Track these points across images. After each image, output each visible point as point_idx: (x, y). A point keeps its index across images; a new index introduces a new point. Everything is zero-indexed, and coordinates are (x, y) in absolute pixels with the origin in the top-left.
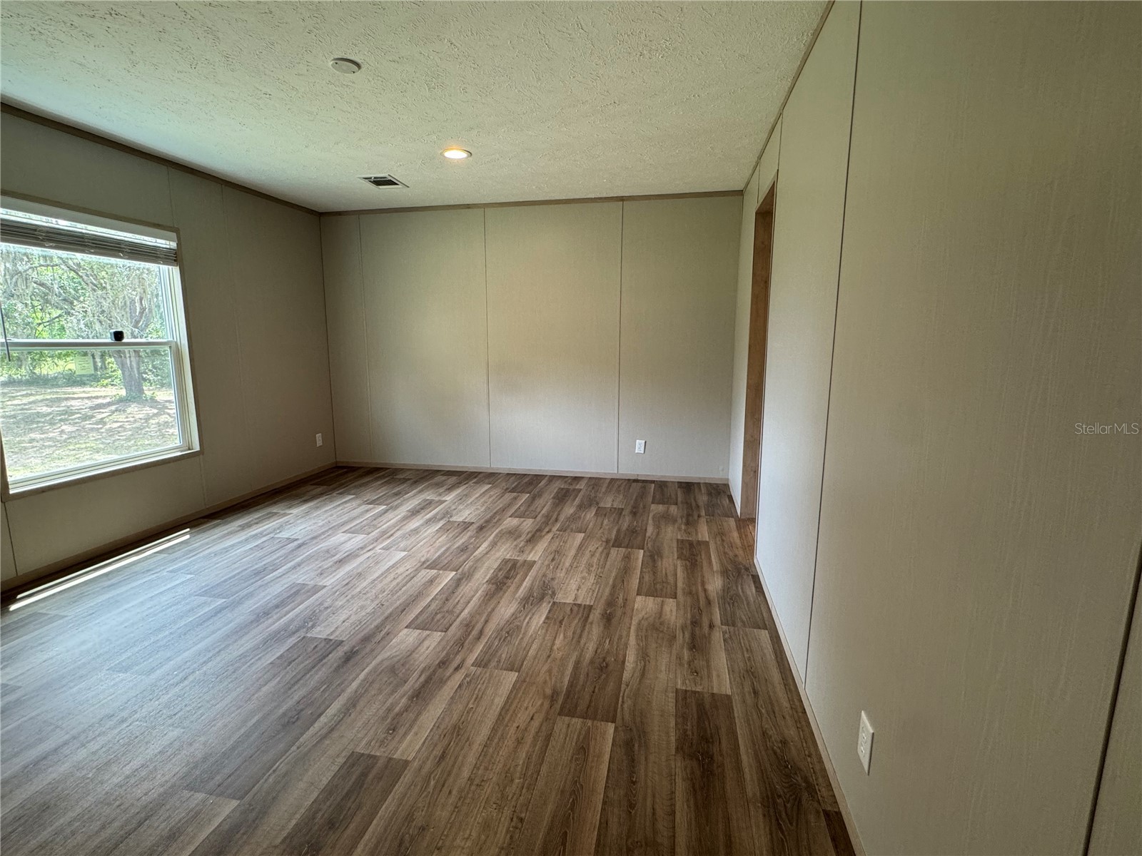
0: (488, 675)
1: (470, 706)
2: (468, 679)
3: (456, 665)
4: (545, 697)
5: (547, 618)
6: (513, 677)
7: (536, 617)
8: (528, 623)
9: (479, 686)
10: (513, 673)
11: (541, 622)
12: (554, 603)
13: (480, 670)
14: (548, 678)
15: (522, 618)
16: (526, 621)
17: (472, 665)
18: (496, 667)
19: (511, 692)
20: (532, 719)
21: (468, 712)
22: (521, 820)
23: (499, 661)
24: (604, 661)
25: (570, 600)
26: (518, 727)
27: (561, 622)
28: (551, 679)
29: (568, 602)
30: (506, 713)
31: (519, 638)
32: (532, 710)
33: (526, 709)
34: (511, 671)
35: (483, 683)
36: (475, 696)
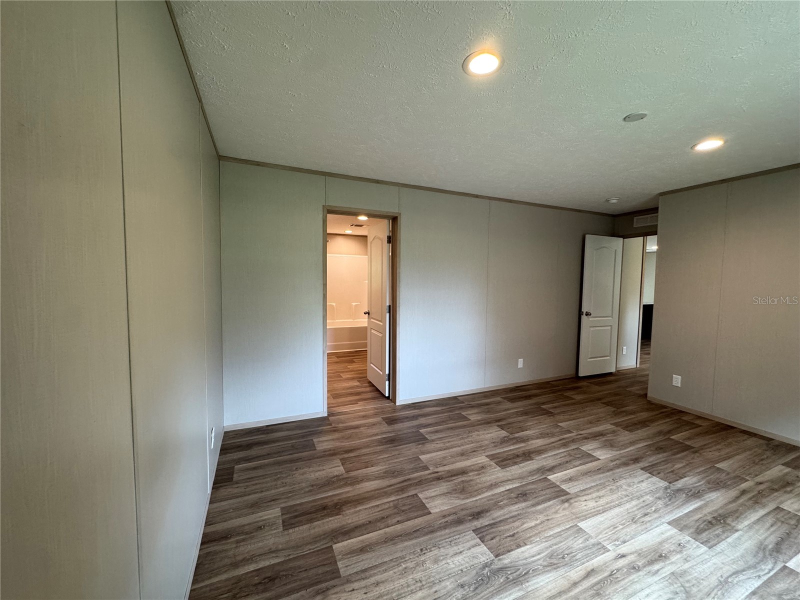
0: (601, 536)
1: (621, 527)
2: (617, 543)
3: (624, 559)
4: (571, 504)
5: (519, 546)
6: (582, 525)
7: (527, 555)
8: (539, 554)
9: (610, 533)
10: (581, 526)
11: (528, 547)
12: (497, 556)
13: (605, 544)
14: (561, 510)
15: (541, 562)
16: (538, 557)
17: (610, 550)
18: (590, 537)
19: (589, 518)
20: (586, 500)
21: (624, 524)
22: (613, 479)
23: (587, 540)
24: (518, 497)
25: (483, 548)
26: (596, 502)
27: (513, 535)
28: (559, 509)
29: (485, 548)
30: (600, 510)
31: (557, 546)
32: (584, 504)
33: (585, 506)
34: (581, 528)
35: (606, 533)
36: (616, 529)
